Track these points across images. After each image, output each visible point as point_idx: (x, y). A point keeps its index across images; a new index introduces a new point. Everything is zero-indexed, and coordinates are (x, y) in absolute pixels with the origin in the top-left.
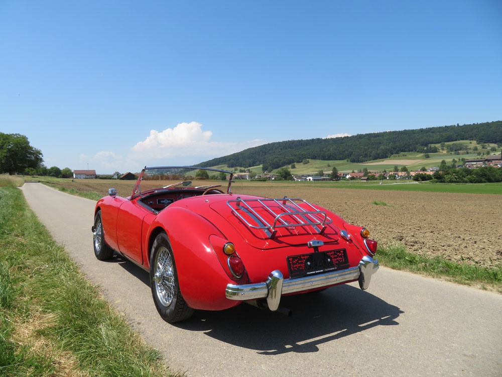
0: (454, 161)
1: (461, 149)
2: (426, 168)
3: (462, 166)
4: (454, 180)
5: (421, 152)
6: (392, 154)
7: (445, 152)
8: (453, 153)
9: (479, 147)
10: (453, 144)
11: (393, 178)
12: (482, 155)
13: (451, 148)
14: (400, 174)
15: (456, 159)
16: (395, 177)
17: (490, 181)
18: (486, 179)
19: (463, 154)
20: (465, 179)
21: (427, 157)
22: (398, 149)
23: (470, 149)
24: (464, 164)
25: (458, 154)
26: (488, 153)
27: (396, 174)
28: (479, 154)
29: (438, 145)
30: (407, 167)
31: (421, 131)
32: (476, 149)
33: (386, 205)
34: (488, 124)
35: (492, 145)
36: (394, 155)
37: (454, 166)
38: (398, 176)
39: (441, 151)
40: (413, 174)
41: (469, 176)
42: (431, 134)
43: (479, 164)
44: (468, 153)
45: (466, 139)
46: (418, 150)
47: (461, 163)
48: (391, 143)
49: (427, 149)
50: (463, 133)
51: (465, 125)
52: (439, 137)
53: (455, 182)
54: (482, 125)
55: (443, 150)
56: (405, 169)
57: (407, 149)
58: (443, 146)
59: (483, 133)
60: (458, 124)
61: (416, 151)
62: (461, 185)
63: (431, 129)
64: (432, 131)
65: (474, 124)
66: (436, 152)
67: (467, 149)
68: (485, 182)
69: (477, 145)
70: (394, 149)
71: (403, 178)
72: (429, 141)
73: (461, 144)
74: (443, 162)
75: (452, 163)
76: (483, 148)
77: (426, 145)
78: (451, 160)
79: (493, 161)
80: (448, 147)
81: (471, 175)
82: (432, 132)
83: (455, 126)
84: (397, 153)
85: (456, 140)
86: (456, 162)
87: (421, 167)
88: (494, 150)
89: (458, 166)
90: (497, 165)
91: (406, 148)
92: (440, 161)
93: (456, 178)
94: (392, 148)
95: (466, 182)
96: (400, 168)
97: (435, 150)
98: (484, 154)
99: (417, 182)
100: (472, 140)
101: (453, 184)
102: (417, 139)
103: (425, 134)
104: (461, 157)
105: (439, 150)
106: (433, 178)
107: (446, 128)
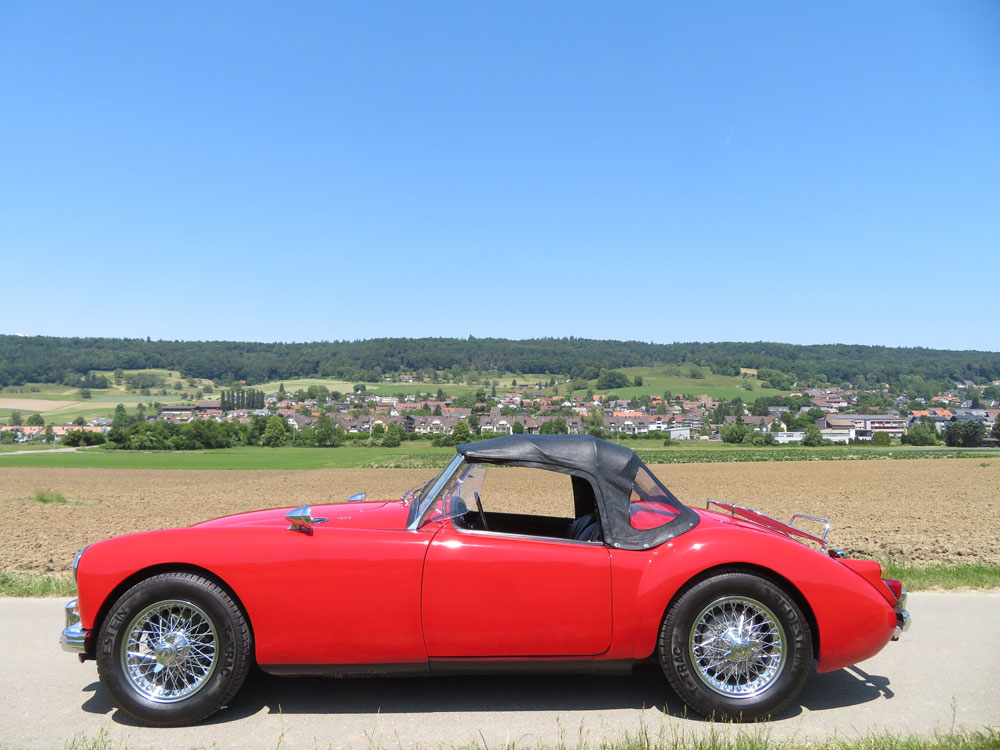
0: (140, 406)
1: (153, 386)
2: (86, 419)
3: (156, 418)
4: (148, 443)
5: (74, 386)
6: (6, 385)
7: (122, 389)
8: (138, 391)
9: (185, 383)
10: (140, 374)
11: (11, 439)
12: (189, 398)
13: (134, 382)
14: (28, 430)
15: (144, 404)
16: (16, 436)
17: (208, 445)
18: (203, 443)
19: (156, 395)
20: (168, 442)
21: (87, 396)
22: (20, 375)
23: (169, 386)
24: (159, 414)
25: (148, 394)
26: (200, 396)
27: (17, 430)
28: (185, 396)
29: (109, 375)
30: (41, 414)
31: (76, 342)
32: (179, 387)
33: (65, 502)
34: (199, 344)
35: (207, 382)
36: (11, 387)
37: (141, 417)
38: (24, 435)
39: (114, 386)
40: (59, 431)
41: (174, 437)
42: (96, 351)
43: (186, 415)
44: (165, 393)
45: (163, 367)
46: (66, 380)
47: (154, 412)
48: (5, 361)
49: (87, 380)
50: (158, 355)
51: (161, 341)
52: (112, 358)
53: (150, 448)
54: (191, 345)
55: (119, 384)
56: (37, 420)
57: (43, 377)
58: (119, 377)
59: (192, 358)
60: (149, 338)
61: (62, 382)
62: (162, 455)
63: (96, 341)
64: (98, 344)
65: (177, 341)
66: (105, 387)
67: (163, 386)
68: (200, 448)
69: (182, 380)
70: (10, 374)
71: (33, 441)
72: (91, 365)
73: (153, 376)
74: (120, 409)
75: (138, 412)
76: (192, 385)
77: (85, 372)
78: (136, 405)
79: (209, 411)
80: (129, 379)
81: (178, 435)
82: (98, 348)
83: (143, 340)
84: (17, 384)
85: (144, 368)
86: (144, 408)
87: (74, 417)
88: (208, 390)
89: (149, 418)
90: (214, 417)
91: (39, 374)
92: (114, 405)
93: (151, 441)
94: (6, 371)
95: (169, 448)
96: (25, 418)
97: (103, 385)
98: (192, 397)
99: (73, 449)
100: (173, 370)
101: (147, 452)
102: (66, 357)
103: (83, 350)
104: (155, 400)
105: (111, 383)
106: (107, 440)
107: (126, 343)
